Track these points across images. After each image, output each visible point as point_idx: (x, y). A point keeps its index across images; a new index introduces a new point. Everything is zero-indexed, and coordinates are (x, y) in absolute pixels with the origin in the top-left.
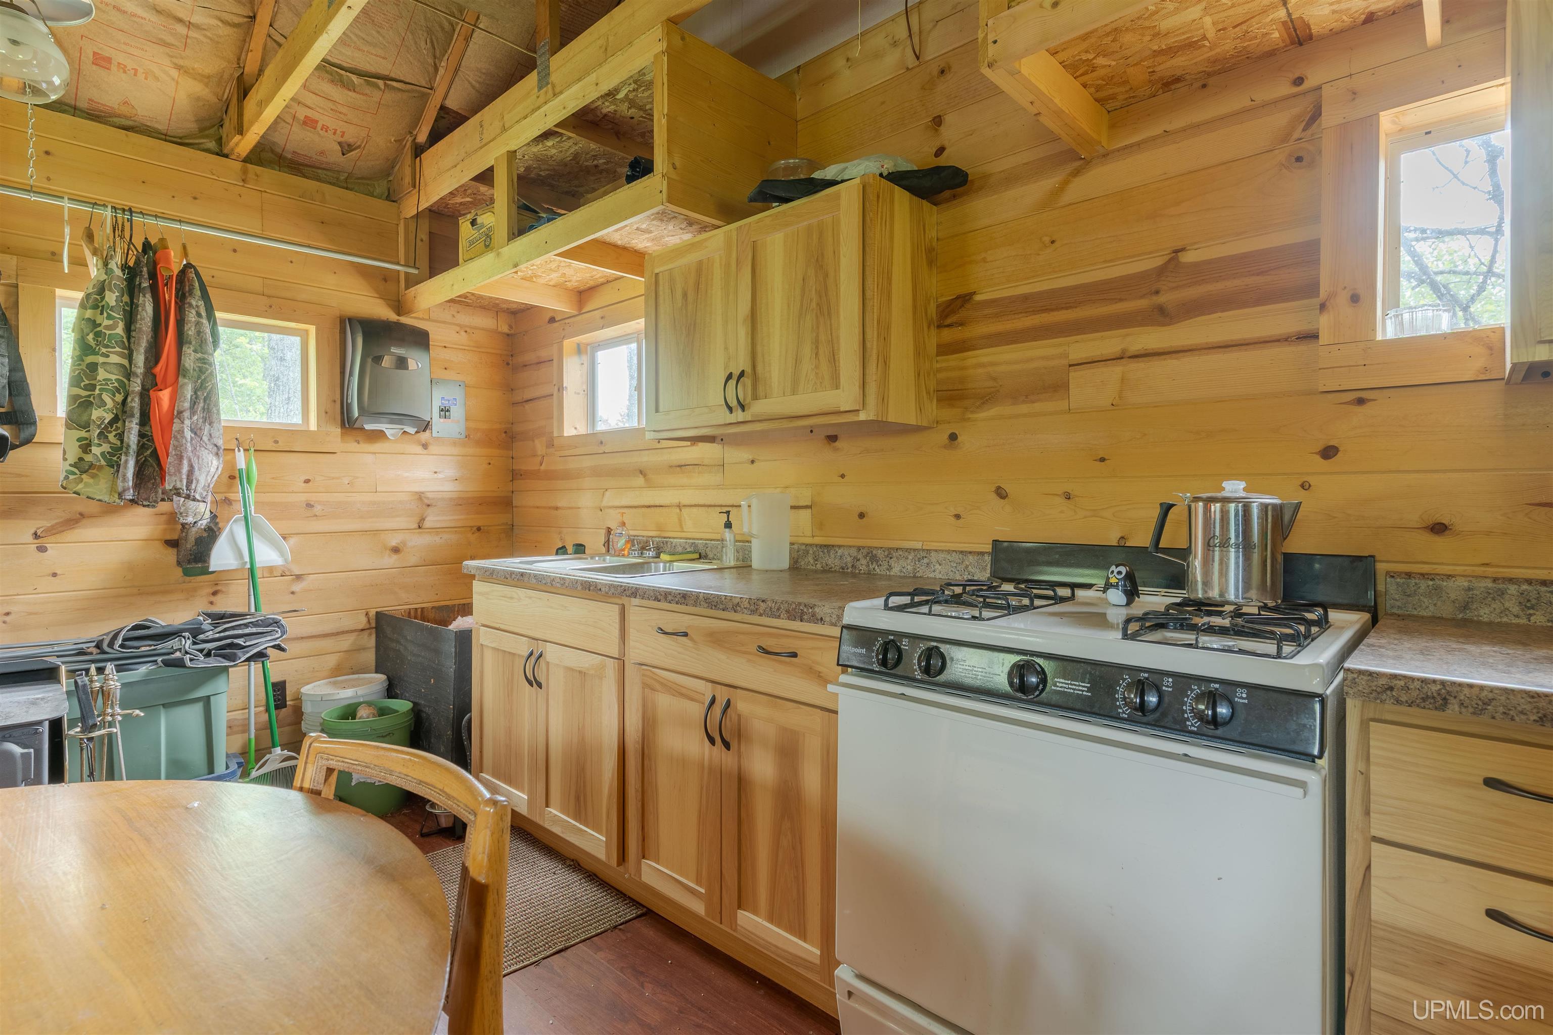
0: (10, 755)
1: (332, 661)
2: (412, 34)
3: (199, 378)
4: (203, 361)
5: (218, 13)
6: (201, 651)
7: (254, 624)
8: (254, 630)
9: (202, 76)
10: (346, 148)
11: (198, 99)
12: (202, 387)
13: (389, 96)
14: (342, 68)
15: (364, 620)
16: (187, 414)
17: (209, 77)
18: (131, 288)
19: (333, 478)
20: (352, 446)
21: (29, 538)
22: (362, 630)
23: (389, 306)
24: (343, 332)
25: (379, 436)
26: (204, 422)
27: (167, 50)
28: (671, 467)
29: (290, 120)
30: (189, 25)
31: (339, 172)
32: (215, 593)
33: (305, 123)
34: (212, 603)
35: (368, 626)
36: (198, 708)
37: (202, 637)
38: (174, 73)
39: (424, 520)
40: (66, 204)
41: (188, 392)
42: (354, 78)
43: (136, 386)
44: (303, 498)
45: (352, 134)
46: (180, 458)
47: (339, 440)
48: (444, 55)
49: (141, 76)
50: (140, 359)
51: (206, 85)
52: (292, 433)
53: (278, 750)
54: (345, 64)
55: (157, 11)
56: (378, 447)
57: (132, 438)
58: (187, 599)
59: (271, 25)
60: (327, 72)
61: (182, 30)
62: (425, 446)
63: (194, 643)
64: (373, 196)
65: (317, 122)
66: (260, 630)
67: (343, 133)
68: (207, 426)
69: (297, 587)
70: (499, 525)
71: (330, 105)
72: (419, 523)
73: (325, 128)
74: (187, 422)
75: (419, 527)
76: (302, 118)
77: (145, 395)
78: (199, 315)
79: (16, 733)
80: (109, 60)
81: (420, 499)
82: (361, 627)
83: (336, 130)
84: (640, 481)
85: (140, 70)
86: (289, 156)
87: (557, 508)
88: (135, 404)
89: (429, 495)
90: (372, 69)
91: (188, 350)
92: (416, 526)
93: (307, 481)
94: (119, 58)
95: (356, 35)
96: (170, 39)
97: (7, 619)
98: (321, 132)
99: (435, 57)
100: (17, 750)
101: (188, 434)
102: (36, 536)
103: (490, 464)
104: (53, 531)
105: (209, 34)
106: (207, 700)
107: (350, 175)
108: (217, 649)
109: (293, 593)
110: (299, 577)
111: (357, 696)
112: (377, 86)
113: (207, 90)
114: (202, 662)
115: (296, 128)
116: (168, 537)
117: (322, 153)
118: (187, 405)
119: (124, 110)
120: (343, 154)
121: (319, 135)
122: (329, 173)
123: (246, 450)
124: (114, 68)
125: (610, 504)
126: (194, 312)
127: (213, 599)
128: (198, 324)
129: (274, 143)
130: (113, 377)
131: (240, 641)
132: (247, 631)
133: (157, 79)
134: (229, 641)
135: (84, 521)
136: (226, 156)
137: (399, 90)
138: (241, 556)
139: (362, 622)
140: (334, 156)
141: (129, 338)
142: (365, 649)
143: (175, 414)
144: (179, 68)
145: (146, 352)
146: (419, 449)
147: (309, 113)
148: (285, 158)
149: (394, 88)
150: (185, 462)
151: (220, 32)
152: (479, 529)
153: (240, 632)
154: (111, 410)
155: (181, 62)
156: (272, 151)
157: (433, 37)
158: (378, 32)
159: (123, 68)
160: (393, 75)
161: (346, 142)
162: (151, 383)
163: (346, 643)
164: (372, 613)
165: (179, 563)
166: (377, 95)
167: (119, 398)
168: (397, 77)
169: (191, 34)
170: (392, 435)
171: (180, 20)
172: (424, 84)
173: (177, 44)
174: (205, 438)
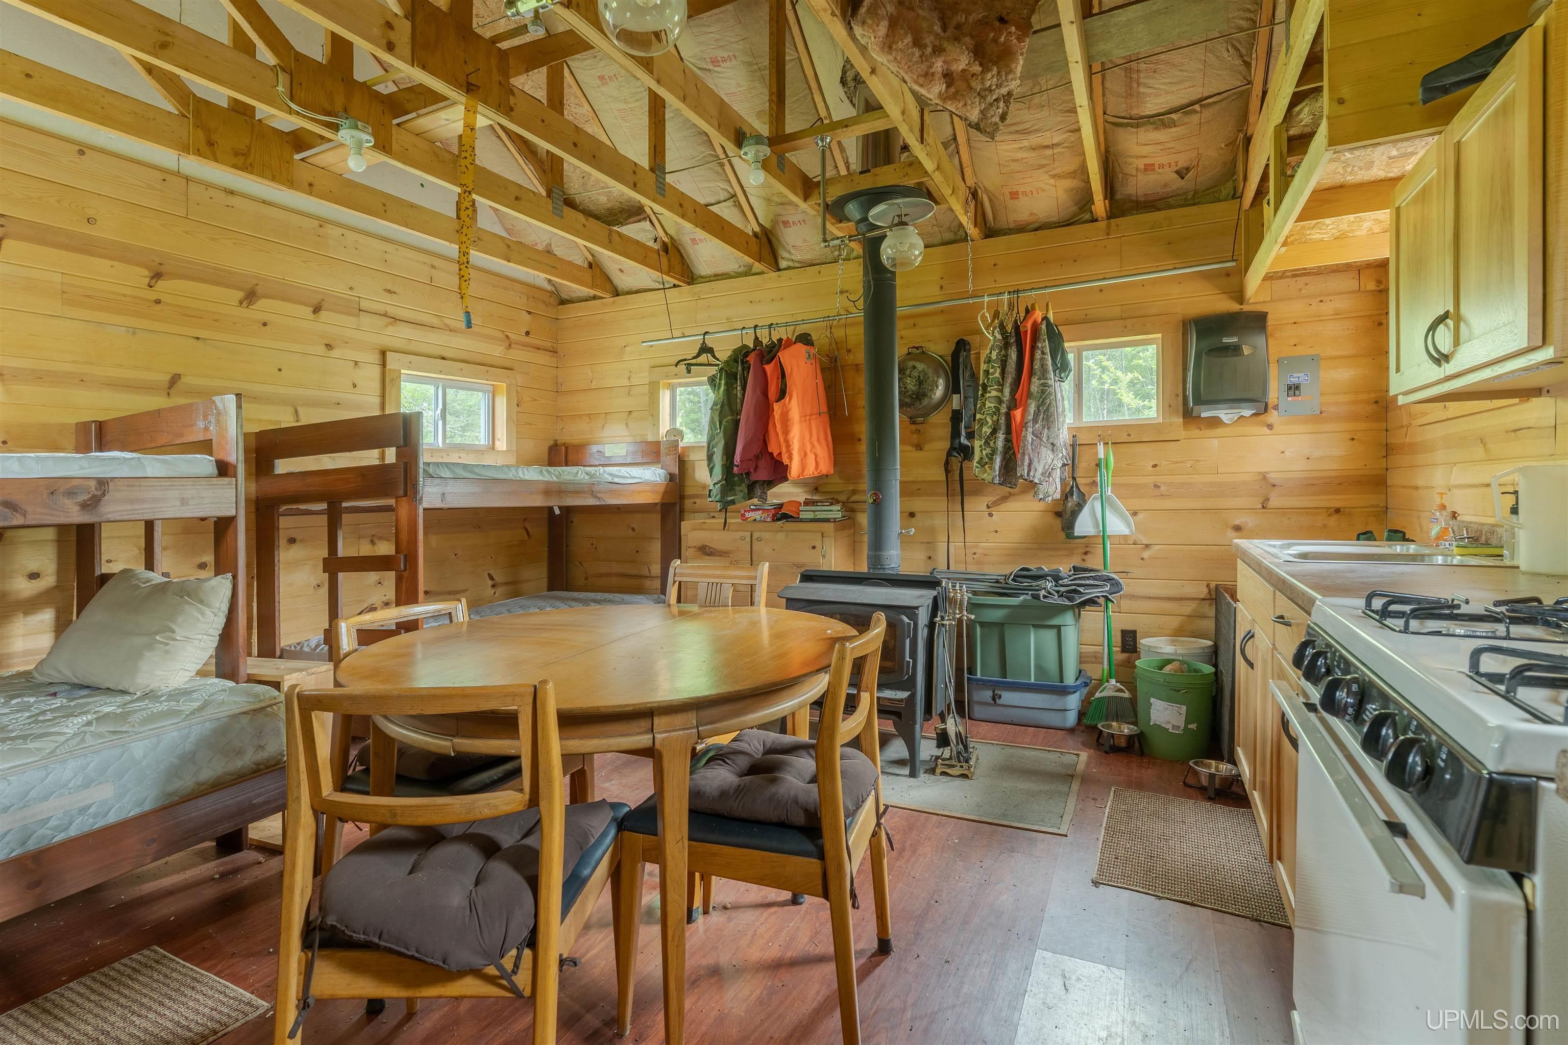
0: (902, 621)
1: (1175, 622)
2: (1211, 52)
3: (1041, 397)
4: (1045, 385)
5: (1068, 128)
6: (1058, 592)
7: (1094, 578)
8: (1091, 582)
9: (1071, 173)
10: (1181, 174)
11: (1072, 190)
12: (1043, 403)
13: (1207, 113)
14: (1163, 114)
15: (1206, 590)
16: (1030, 424)
17: (1075, 172)
18: (1006, 345)
19: (1177, 463)
20: (1195, 432)
21: (984, 508)
22: (1203, 599)
23: (1232, 298)
24: (1185, 334)
25: (1215, 422)
26: (1043, 428)
27: (1045, 169)
28: (1507, 432)
29: (1134, 172)
30: (1053, 146)
31: (1186, 193)
32: (1086, 553)
33: (1146, 170)
34: (1084, 560)
35: (1208, 597)
36: (1052, 633)
37: (1060, 582)
38: (1052, 181)
39: (1268, 500)
40: (986, 299)
41: (1032, 408)
42: (1174, 116)
43: (1004, 410)
44: (1150, 480)
45: (1183, 161)
46: (1024, 454)
47: (1182, 428)
48: (1252, 49)
49: (1035, 194)
50: (1007, 391)
51: (1074, 178)
52: (1142, 427)
53: (1113, 681)
54: (1162, 111)
55: (1034, 149)
56: (1219, 431)
57: (1000, 443)
58: (1068, 555)
59: (1105, 113)
60: (1151, 124)
61: (1049, 152)
62: (1270, 427)
63: (1056, 586)
64: (1220, 201)
65: (1154, 165)
66: (1096, 583)
67: (1177, 162)
68: (1046, 430)
69: (1146, 554)
70: (1365, 507)
71: (1160, 147)
72: (1263, 503)
73: (1161, 166)
74: (1030, 430)
75: (1263, 507)
76: (1143, 167)
77: (1008, 416)
78: (1043, 353)
79: (908, 611)
80: (1017, 193)
81: (1264, 478)
82: (1202, 597)
83: (1170, 164)
84: (1479, 452)
85: (1034, 190)
86: (1142, 199)
87: (1417, 488)
88: (1002, 421)
89: (1273, 475)
90: (1185, 101)
91: (1035, 380)
92: (1260, 506)
93: (1155, 466)
94: (1021, 189)
95: (1163, 84)
96: (1044, 162)
97: (975, 556)
98: (1160, 171)
99: (1241, 56)
100: (906, 620)
101: (1030, 438)
102: (988, 507)
103: (1353, 439)
104: (996, 503)
105: (1065, 145)
106: (1058, 628)
107: (1196, 192)
108: (1068, 592)
109: (1142, 559)
110: (1147, 546)
111: (1176, 654)
112: (1195, 112)
113: (1075, 181)
114: (1056, 600)
115: (1141, 177)
116: (1057, 510)
117: (1165, 185)
118: (1031, 417)
119: (1032, 219)
120: (1183, 178)
121: (1159, 174)
122: (1178, 198)
123: (1106, 444)
124: (1020, 196)
125: (1457, 482)
126: (1039, 352)
127: (1085, 557)
128: (1042, 359)
129: (1130, 195)
130: (992, 405)
131: (1081, 589)
132: (1087, 582)
133: (1044, 190)
134: (1073, 587)
135: (1012, 498)
136: (1096, 220)
137: (1215, 103)
138: (1098, 526)
139: (1203, 592)
140: (1177, 183)
141: (1003, 379)
142: (1205, 617)
143: (1024, 425)
144: (1054, 176)
145: (1011, 385)
146: (1266, 430)
147: (1148, 161)
148: (1140, 202)
149: (1210, 104)
150: (1027, 457)
151: (1073, 139)
152: (1338, 511)
153: (1083, 582)
154: (990, 427)
155: (1054, 172)
156: (1131, 201)
157: (1234, 42)
158: (1181, 70)
159: (1025, 193)
160: (1206, 94)
161: (1183, 168)
162: (1013, 404)
163: (1188, 608)
164: (1213, 585)
165: (1063, 529)
166: (1195, 119)
167: (995, 418)
168: (1211, 94)
169: (1055, 151)
170: (1229, 420)
171: (1047, 147)
172: (1239, 84)
173: (1049, 162)
174: (1044, 439)
